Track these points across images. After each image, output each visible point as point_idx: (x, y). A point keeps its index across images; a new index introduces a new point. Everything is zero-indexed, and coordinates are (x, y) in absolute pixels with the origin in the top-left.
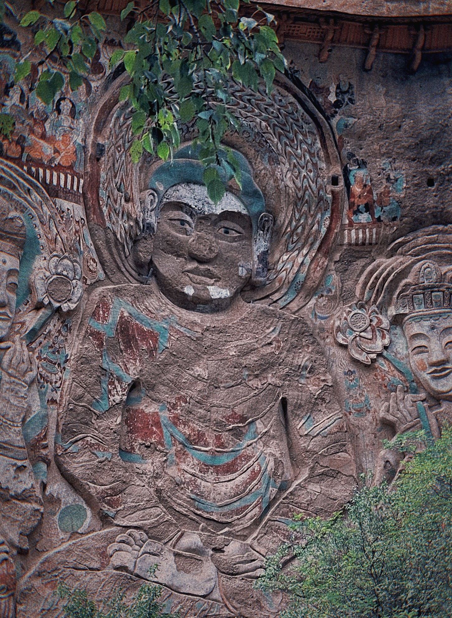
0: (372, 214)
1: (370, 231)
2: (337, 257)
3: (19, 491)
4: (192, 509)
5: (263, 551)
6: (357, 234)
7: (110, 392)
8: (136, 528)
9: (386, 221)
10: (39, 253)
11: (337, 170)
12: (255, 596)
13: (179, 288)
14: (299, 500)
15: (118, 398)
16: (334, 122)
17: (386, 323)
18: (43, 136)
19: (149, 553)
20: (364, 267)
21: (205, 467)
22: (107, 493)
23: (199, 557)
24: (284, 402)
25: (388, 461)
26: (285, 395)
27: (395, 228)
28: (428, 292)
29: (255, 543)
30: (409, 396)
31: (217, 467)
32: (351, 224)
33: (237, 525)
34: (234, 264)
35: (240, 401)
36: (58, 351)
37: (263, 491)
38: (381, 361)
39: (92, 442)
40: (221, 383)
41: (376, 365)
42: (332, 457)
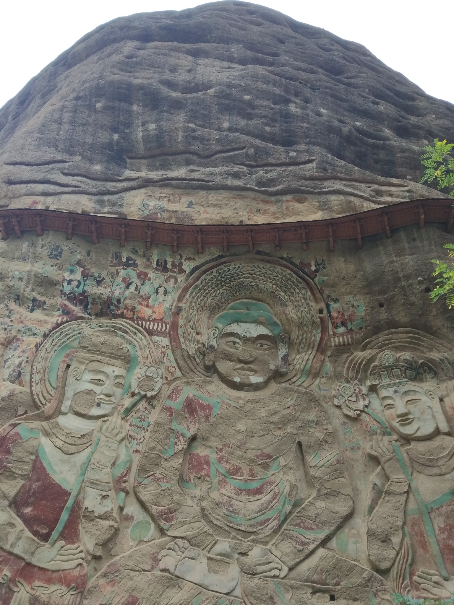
0: (346, 327)
1: (347, 337)
2: (329, 353)
3: (102, 513)
4: (226, 522)
5: (279, 554)
6: (339, 340)
7: (176, 443)
8: (182, 538)
9: (356, 330)
10: (138, 365)
11: (322, 305)
12: (269, 593)
13: (230, 378)
14: (309, 513)
15: (180, 447)
16: (316, 280)
17: (364, 390)
18: (147, 306)
19: (188, 558)
20: (347, 358)
21: (239, 491)
22: (164, 512)
23: (227, 560)
24: (300, 444)
25: (375, 484)
26: (299, 440)
27: (363, 334)
28: (389, 369)
29: (273, 549)
30: (386, 438)
31: (248, 490)
32: (334, 334)
33: (260, 534)
34: (266, 363)
35: (268, 445)
36: (144, 420)
37: (280, 507)
38: (364, 415)
39: (160, 477)
40: (255, 433)
41: (361, 417)
42: (334, 481)
